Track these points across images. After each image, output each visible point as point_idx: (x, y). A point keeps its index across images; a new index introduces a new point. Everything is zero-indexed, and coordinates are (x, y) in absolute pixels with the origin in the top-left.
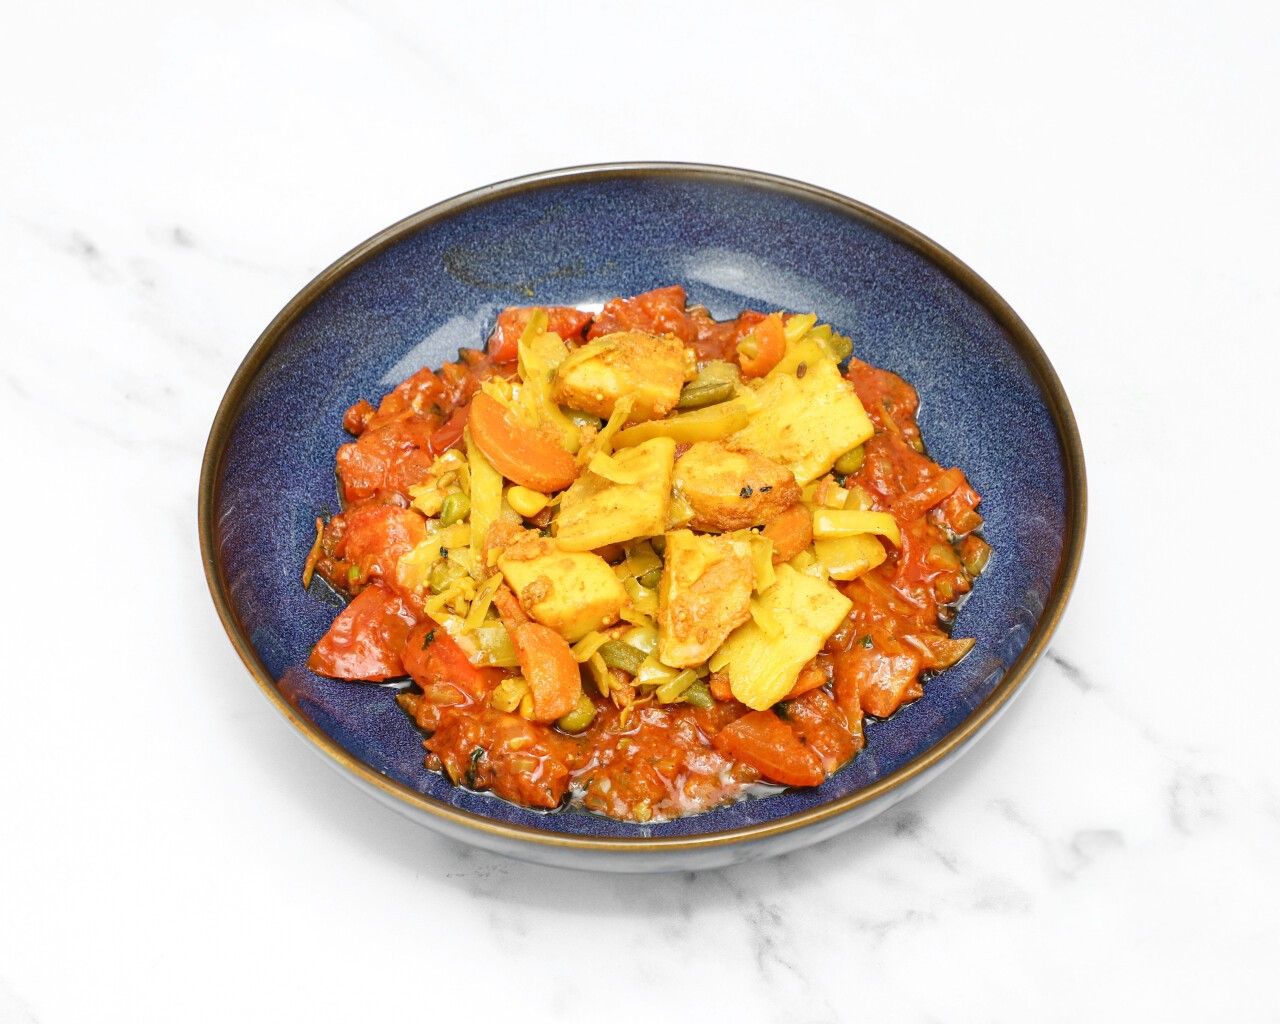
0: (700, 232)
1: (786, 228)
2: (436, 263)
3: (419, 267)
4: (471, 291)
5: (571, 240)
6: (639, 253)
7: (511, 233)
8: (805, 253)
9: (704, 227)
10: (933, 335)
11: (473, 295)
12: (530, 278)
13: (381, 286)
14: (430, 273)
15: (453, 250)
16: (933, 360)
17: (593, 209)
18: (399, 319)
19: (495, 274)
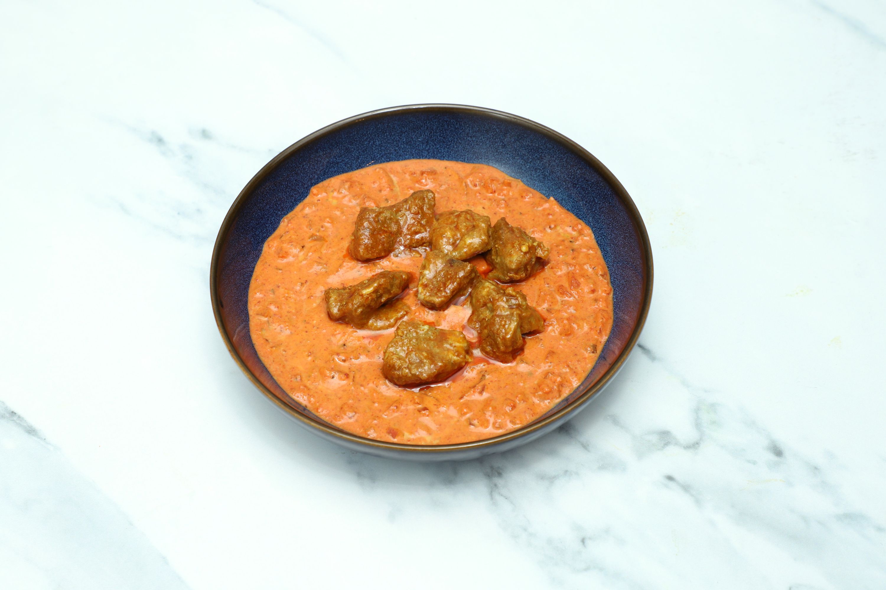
0: (499, 145)
1: (540, 151)
2: (366, 140)
3: (357, 141)
4: (382, 157)
5: (435, 140)
6: (468, 152)
7: (406, 131)
8: (547, 165)
9: (502, 144)
10: (600, 216)
11: (383, 159)
12: (413, 155)
13: (336, 147)
14: (362, 145)
15: (375, 135)
16: (598, 228)
17: (448, 126)
18: (343, 165)
19: (395, 150)
